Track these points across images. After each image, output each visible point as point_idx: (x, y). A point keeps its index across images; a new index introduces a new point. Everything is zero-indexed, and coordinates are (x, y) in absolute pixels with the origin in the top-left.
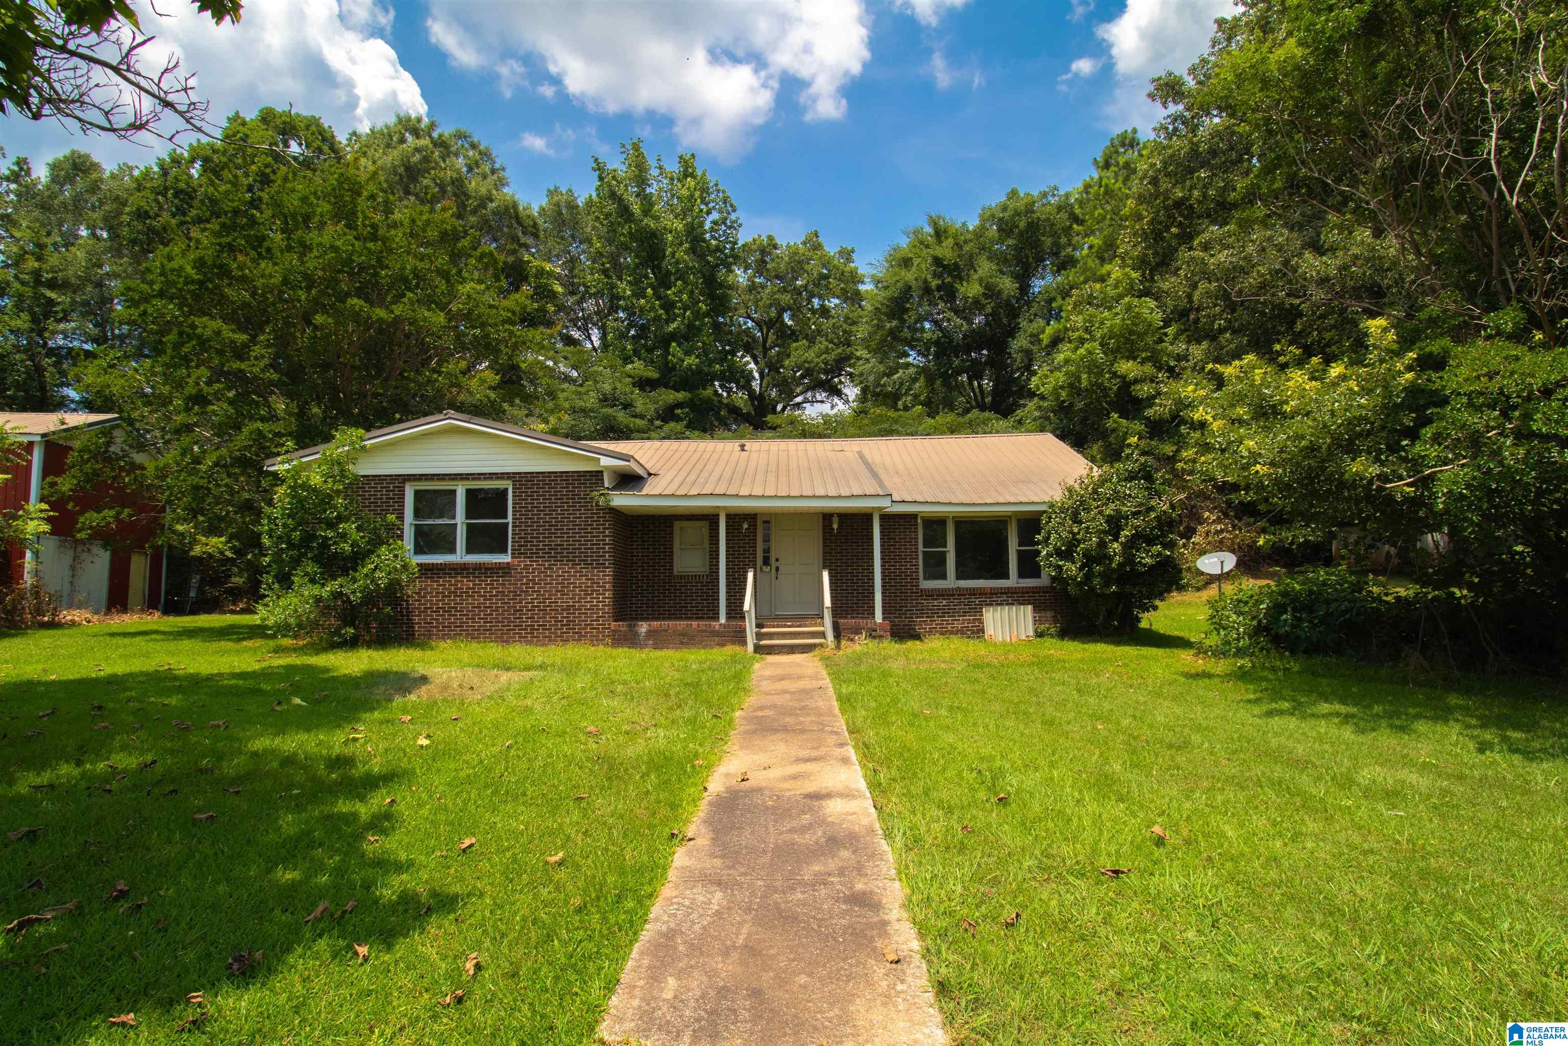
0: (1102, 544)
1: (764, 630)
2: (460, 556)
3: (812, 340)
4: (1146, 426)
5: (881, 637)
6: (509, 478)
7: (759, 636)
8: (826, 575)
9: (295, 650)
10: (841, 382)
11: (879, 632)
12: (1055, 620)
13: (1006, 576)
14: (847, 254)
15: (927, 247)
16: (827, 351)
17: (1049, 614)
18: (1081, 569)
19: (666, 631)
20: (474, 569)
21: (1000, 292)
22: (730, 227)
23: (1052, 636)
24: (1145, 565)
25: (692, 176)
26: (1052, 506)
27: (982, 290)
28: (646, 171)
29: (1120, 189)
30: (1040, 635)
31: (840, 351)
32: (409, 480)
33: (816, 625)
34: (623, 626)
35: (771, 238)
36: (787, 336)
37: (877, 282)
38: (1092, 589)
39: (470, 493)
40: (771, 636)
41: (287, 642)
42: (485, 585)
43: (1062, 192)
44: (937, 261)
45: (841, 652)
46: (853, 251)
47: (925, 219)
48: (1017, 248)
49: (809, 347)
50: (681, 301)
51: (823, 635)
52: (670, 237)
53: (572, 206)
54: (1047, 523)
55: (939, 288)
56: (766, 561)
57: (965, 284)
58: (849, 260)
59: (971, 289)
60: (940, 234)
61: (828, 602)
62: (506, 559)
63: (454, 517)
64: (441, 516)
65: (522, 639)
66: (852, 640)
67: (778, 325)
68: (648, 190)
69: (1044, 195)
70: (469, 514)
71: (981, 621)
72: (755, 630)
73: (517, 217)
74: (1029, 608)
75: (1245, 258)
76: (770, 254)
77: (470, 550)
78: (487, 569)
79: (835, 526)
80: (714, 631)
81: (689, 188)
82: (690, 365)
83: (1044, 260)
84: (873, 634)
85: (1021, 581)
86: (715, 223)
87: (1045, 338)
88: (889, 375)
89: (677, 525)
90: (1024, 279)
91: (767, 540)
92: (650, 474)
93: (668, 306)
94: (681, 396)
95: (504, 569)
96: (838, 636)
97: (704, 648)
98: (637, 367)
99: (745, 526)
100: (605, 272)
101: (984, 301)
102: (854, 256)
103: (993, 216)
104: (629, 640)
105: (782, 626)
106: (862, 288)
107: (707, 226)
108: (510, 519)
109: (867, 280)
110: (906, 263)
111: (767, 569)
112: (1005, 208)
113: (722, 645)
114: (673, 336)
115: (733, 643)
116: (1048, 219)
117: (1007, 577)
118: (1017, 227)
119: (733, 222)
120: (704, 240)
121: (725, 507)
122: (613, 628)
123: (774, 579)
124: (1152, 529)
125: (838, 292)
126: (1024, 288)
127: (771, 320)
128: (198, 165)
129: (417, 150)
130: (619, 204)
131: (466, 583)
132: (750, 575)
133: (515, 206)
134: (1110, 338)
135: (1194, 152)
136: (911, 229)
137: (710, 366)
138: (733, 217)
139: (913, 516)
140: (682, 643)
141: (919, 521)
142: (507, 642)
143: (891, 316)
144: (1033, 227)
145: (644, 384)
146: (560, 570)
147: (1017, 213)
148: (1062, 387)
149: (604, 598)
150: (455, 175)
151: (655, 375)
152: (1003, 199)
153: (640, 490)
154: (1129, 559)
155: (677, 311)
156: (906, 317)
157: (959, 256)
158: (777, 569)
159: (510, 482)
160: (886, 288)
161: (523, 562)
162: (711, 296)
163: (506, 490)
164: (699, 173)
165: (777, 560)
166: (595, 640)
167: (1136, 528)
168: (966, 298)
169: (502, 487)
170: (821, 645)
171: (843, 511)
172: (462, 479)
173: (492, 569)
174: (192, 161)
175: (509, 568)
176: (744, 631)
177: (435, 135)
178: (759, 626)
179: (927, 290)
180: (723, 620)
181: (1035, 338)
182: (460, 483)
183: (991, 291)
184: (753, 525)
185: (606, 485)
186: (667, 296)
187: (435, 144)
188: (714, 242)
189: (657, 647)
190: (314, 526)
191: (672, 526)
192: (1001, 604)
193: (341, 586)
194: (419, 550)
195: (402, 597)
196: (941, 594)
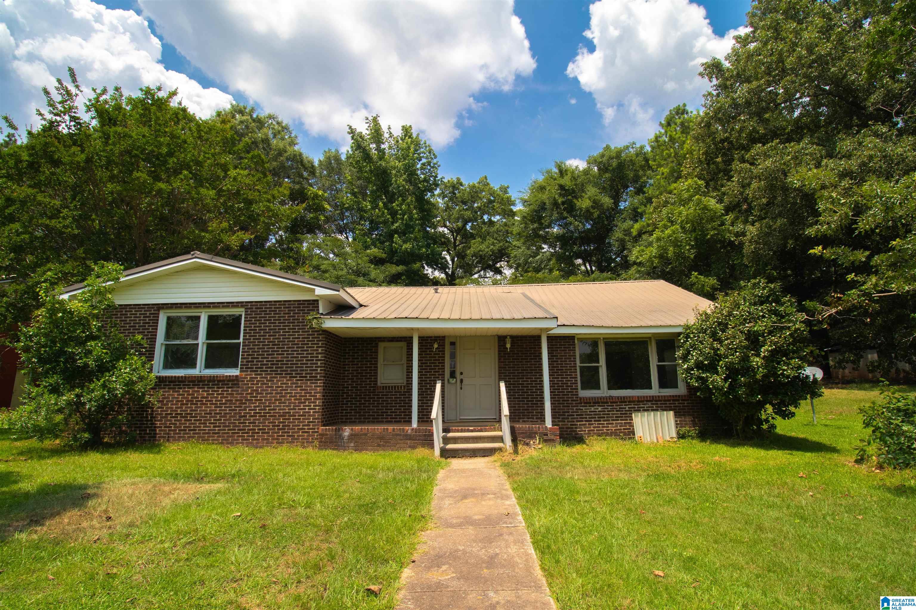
0: (745, 359)
1: (451, 435)
2: (199, 370)
3: (484, 239)
4: (718, 281)
5: (553, 441)
6: (242, 306)
7: (446, 440)
8: (502, 385)
10: (501, 267)
11: (550, 437)
12: (694, 425)
13: (649, 386)
14: (505, 190)
15: (555, 179)
16: (493, 244)
17: (688, 419)
18: (726, 380)
19: (366, 435)
20: (209, 381)
21: (602, 205)
22: (433, 167)
23: (693, 438)
24: (788, 377)
25: (410, 137)
26: (687, 327)
27: (591, 204)
28: (381, 135)
29: (680, 137)
30: (681, 436)
31: (501, 244)
32: (163, 308)
33: (495, 430)
34: (330, 429)
35: (458, 179)
36: (467, 237)
37: (524, 202)
38: (737, 398)
39: (212, 319)
40: (455, 440)
42: (218, 394)
43: (638, 146)
44: (562, 187)
45: (519, 458)
46: (508, 187)
47: (553, 164)
48: (612, 180)
49: (482, 242)
50: (401, 209)
51: (501, 439)
52: (394, 172)
53: (337, 159)
54: (685, 342)
55: (563, 203)
56: (453, 375)
57: (580, 200)
58: (506, 192)
59: (584, 203)
60: (562, 172)
61: (505, 410)
62: (235, 373)
63: (197, 338)
64: (187, 338)
66: (528, 444)
67: (463, 231)
68: (383, 146)
69: (627, 147)
70: (209, 336)
71: (631, 425)
72: (442, 434)
73: (302, 162)
74: (671, 413)
75: (784, 164)
76: (458, 189)
77: (208, 366)
78: (219, 381)
79: (508, 346)
80: (406, 435)
81: (407, 143)
82: (406, 249)
83: (628, 187)
84: (547, 440)
85: (662, 390)
86: (423, 164)
87: (634, 232)
88: (534, 257)
89: (382, 345)
90: (616, 199)
91: (453, 356)
92: (361, 306)
93: (393, 213)
94: (400, 268)
95: (234, 381)
96: (514, 440)
97: (397, 450)
98: (374, 251)
99: (436, 346)
100: (354, 194)
101: (592, 210)
102: (509, 190)
103: (595, 161)
104: (334, 443)
105: (465, 431)
106: (515, 209)
107: (419, 166)
108: (241, 340)
109: (517, 202)
110: (542, 188)
111: (453, 381)
112: (603, 156)
113: (413, 447)
114: (396, 231)
115: (423, 446)
116: (631, 160)
117: (651, 388)
118: (612, 166)
119: (434, 164)
120: (417, 175)
121: (418, 329)
122: (320, 432)
123: (459, 388)
124: (788, 345)
125: (499, 210)
126: (616, 204)
127: (459, 228)
129: (242, 122)
130: (363, 152)
131: (202, 393)
132: (438, 386)
133: (301, 155)
134: (687, 223)
135: (735, 105)
136: (544, 170)
137: (419, 249)
138: (435, 161)
139: (571, 338)
140: (379, 445)
141: (576, 341)
142: (232, 443)
143: (533, 221)
144: (621, 166)
145: (377, 262)
146: (279, 382)
147: (611, 158)
148: (655, 257)
149: (314, 408)
150: (263, 137)
151: (384, 256)
152: (601, 151)
153: (349, 316)
154: (772, 372)
155: (399, 216)
156: (543, 221)
157: (575, 185)
158: (462, 381)
159: (243, 310)
160: (530, 205)
161: (249, 375)
162: (421, 210)
163: (241, 315)
164: (414, 136)
165: (461, 374)
166: (306, 443)
167: (775, 343)
168: (581, 209)
169: (238, 314)
170: (500, 449)
171: (515, 334)
172: (204, 307)
173: (224, 381)
175: (238, 380)
176: (432, 435)
177: (255, 116)
178: (446, 430)
179: (555, 204)
180: (415, 425)
181: (627, 232)
182: (204, 310)
183: (596, 204)
184: (442, 346)
185: (321, 312)
186: (393, 207)
187: (254, 121)
188: (422, 176)
189: (357, 449)
190: (65, 343)
191: (377, 346)
192: (647, 410)
193: (78, 396)
194: (167, 366)
195: (148, 405)
196: (597, 401)
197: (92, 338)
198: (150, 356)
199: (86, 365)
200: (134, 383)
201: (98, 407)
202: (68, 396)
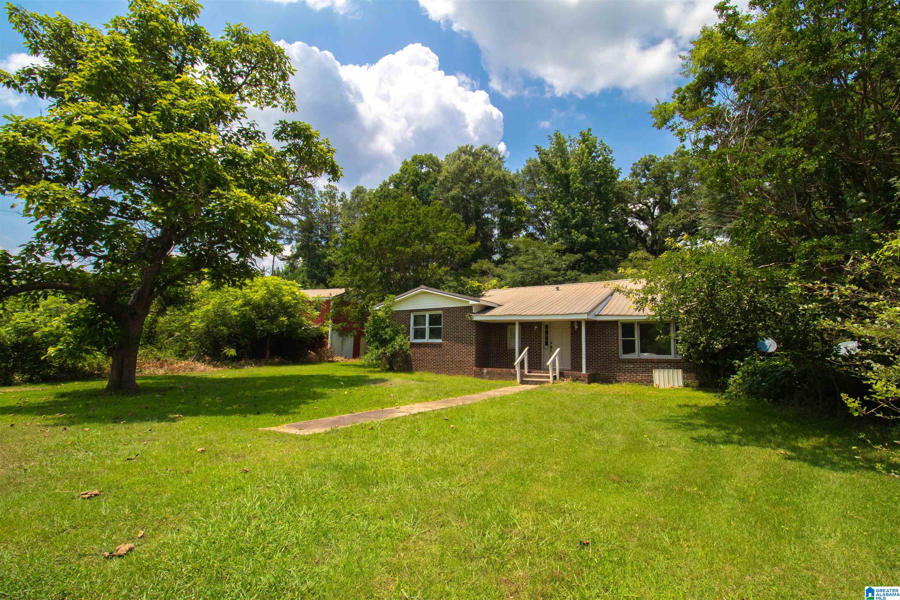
1: (530, 374)
2: (427, 340)
5: (583, 381)
6: (442, 310)
7: (526, 376)
9: (379, 372)
11: (582, 378)
12: (697, 378)
17: (693, 375)
19: (494, 372)
20: (431, 345)
23: (694, 386)
30: (686, 386)
32: (412, 312)
34: (478, 370)
39: (431, 316)
40: (531, 377)
41: (372, 369)
42: (434, 351)
45: (554, 385)
49: (673, 216)
50: (577, 208)
56: (547, 343)
62: (440, 341)
63: (425, 325)
64: (422, 325)
65: (445, 373)
66: (563, 381)
70: (430, 324)
71: (652, 376)
73: (504, 180)
74: (681, 371)
77: (430, 338)
78: (434, 345)
79: (576, 327)
82: (583, 240)
84: (578, 379)
85: (677, 356)
89: (509, 327)
91: (547, 332)
92: (497, 306)
93: (573, 211)
95: (440, 345)
99: (536, 327)
104: (479, 375)
105: (539, 373)
108: (442, 326)
111: (547, 347)
117: (670, 354)
122: (475, 370)
123: (550, 351)
127: (655, 202)
128: (392, 184)
130: (547, 166)
131: (428, 350)
132: (526, 350)
139: (616, 322)
140: (500, 377)
141: (619, 324)
142: (441, 374)
146: (459, 346)
149: (472, 359)
153: (486, 313)
158: (551, 347)
161: (446, 343)
163: (442, 314)
165: (552, 342)
166: (469, 375)
169: (440, 313)
170: (543, 382)
173: (436, 345)
174: (390, 183)
178: (529, 372)
182: (427, 312)
184: (540, 327)
185: (474, 312)
186: (571, 206)
187: (473, 156)
189: (490, 379)
190: (379, 329)
191: (507, 327)
192: (664, 368)
193: (384, 350)
194: (415, 337)
195: (409, 355)
196: (630, 361)
197: (387, 327)
198: (408, 334)
199: (386, 338)
200: (403, 346)
201: (391, 355)
202: (381, 350)
